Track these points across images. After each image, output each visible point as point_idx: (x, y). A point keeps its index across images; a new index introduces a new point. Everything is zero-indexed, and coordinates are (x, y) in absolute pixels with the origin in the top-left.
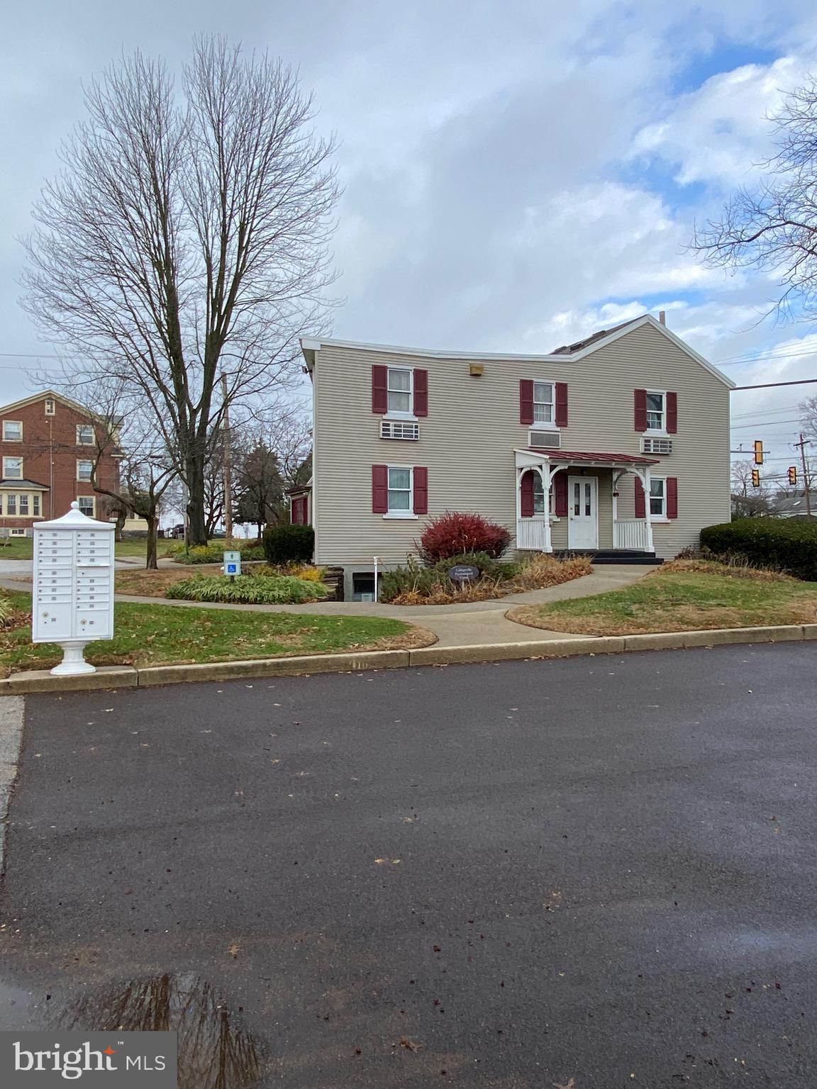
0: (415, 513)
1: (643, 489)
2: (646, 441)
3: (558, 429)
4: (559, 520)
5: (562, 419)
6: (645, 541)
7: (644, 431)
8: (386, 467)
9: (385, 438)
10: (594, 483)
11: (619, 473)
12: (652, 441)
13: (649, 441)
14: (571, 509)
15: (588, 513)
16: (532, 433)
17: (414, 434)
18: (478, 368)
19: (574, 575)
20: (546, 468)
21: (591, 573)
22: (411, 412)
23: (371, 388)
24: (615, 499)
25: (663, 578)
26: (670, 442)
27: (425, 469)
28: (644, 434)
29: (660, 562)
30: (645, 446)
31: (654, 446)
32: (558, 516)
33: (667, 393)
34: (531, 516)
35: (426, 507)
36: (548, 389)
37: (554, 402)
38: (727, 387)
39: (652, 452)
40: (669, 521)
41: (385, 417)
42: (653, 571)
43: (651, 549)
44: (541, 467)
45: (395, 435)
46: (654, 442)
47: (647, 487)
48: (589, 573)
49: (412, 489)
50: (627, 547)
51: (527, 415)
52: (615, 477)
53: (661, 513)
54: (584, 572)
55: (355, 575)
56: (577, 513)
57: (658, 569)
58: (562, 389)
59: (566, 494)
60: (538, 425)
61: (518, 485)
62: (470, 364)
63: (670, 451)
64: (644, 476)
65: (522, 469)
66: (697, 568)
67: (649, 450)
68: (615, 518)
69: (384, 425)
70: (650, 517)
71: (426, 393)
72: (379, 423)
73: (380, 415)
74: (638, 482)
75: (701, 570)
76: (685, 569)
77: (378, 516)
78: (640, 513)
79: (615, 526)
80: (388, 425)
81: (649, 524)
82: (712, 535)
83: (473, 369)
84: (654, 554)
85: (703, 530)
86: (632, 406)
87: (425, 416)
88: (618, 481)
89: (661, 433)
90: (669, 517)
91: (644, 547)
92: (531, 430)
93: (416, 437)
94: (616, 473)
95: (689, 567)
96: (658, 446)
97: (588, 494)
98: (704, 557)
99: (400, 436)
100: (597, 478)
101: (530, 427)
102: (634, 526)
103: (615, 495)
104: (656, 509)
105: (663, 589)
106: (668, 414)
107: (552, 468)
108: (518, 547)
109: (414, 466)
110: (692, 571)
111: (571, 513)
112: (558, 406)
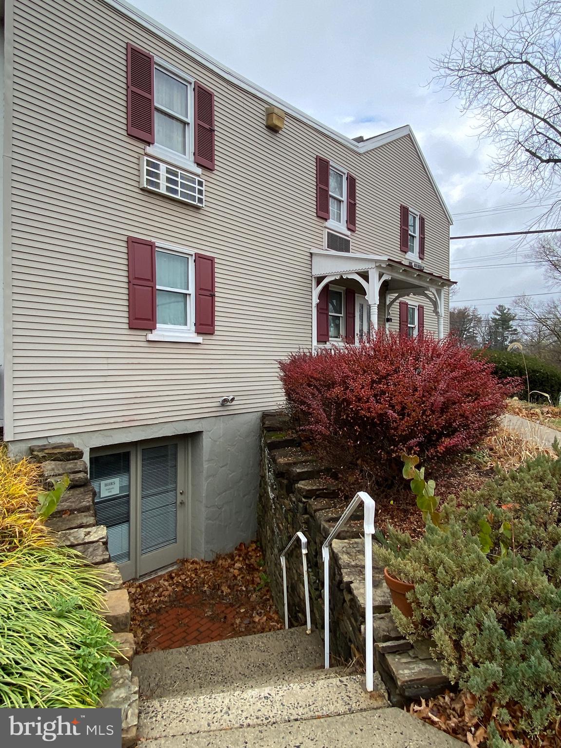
0: (199, 332)
3: (349, 233)
5: (351, 222)
8: (151, 245)
16: (327, 233)
17: (197, 195)
22: (191, 156)
27: (212, 261)
35: (212, 324)
36: (340, 179)
41: (150, 150)
44: (365, 276)
45: (168, 189)
55: (92, 450)
58: (352, 185)
60: (333, 223)
61: (315, 300)
62: (266, 109)
65: (322, 278)
69: (149, 164)
73: (143, 146)
77: (139, 336)
80: (156, 166)
83: (269, 116)
87: (212, 169)
99: (176, 192)
101: (326, 224)
112: (348, 205)
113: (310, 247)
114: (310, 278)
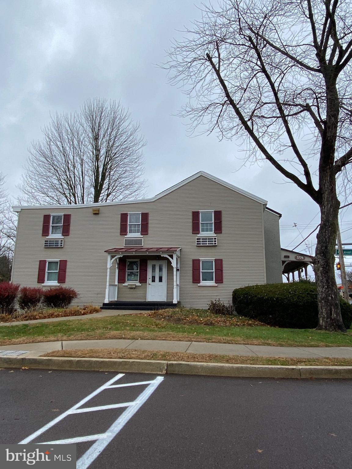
2: (198, 239)
4: (141, 285)
7: (198, 234)
13: (200, 239)
15: (161, 280)
16: (125, 240)
32: (140, 283)
33: (214, 211)
34: (122, 283)
36: (137, 216)
37: (140, 223)
38: (261, 204)
56: (153, 281)
59: (146, 271)
78: (196, 281)
89: (211, 234)
90: (216, 283)
92: (125, 238)
97: (161, 270)
101: (126, 236)
106: (215, 223)
111: (149, 280)
112: (142, 225)
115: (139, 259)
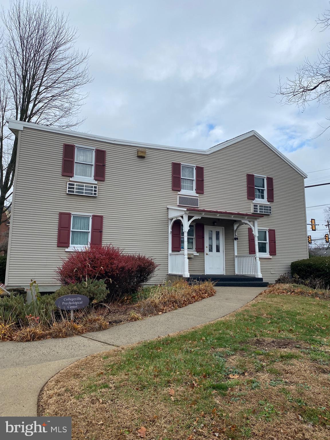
1: (253, 234)
2: (255, 206)
3: (198, 195)
4: (198, 254)
5: (200, 189)
6: (256, 270)
7: (253, 200)
8: (69, 214)
9: (71, 194)
10: (221, 230)
11: (238, 225)
12: (258, 206)
13: (256, 206)
14: (207, 247)
15: (218, 250)
16: (179, 197)
17: (93, 192)
18: (142, 152)
19: (196, 298)
20: (186, 218)
21: (213, 295)
22: (93, 178)
23: (62, 159)
24: (236, 242)
25: (268, 301)
26: (270, 207)
27: (101, 217)
28: (254, 202)
29: (266, 285)
30: (254, 208)
31: (260, 209)
33: (267, 177)
34: (179, 251)
36: (191, 170)
37: (195, 178)
39: (258, 212)
40: (271, 257)
41: (71, 179)
42: (261, 294)
43: (260, 275)
44: (182, 217)
45: (78, 192)
46: (260, 206)
47: (256, 233)
48: (211, 295)
49: (90, 230)
50: (244, 273)
51: (177, 185)
52: (235, 228)
53: (266, 252)
54: (206, 295)
56: (211, 250)
57: (265, 292)
58: (200, 171)
59: (203, 238)
60: (183, 192)
61: (170, 230)
62: (137, 149)
63: (270, 213)
64: (254, 226)
65: (172, 219)
66: (293, 291)
67: (257, 211)
68: (236, 254)
69: (69, 184)
70: (258, 254)
71: (104, 166)
72: (67, 183)
73: (68, 178)
74: (250, 230)
75: (297, 293)
76: (284, 291)
77: (61, 250)
78: (252, 251)
79: (236, 260)
80: (73, 185)
81: (258, 259)
82: (300, 266)
83: (139, 152)
84: (261, 279)
85: (292, 263)
86: (245, 184)
87: (103, 181)
88: (238, 230)
89: (264, 201)
90: (271, 255)
91: (255, 274)
93: (95, 194)
94: (236, 225)
95: (287, 291)
96: (262, 209)
97: (218, 238)
98: (295, 282)
99: (82, 193)
100: (224, 227)
101: (179, 193)
102: (248, 260)
103: (236, 239)
104: (262, 249)
105: (269, 316)
106: (268, 190)
107: (190, 218)
108: (170, 272)
109: (93, 214)
110: (289, 293)
111: (206, 250)
112: (197, 181)
113: (166, 205)
114: (167, 220)
115: (195, 223)
